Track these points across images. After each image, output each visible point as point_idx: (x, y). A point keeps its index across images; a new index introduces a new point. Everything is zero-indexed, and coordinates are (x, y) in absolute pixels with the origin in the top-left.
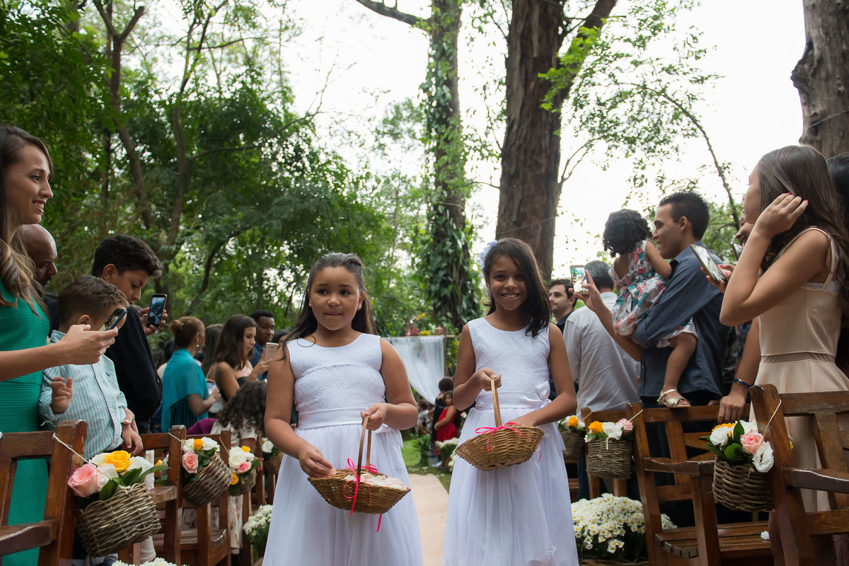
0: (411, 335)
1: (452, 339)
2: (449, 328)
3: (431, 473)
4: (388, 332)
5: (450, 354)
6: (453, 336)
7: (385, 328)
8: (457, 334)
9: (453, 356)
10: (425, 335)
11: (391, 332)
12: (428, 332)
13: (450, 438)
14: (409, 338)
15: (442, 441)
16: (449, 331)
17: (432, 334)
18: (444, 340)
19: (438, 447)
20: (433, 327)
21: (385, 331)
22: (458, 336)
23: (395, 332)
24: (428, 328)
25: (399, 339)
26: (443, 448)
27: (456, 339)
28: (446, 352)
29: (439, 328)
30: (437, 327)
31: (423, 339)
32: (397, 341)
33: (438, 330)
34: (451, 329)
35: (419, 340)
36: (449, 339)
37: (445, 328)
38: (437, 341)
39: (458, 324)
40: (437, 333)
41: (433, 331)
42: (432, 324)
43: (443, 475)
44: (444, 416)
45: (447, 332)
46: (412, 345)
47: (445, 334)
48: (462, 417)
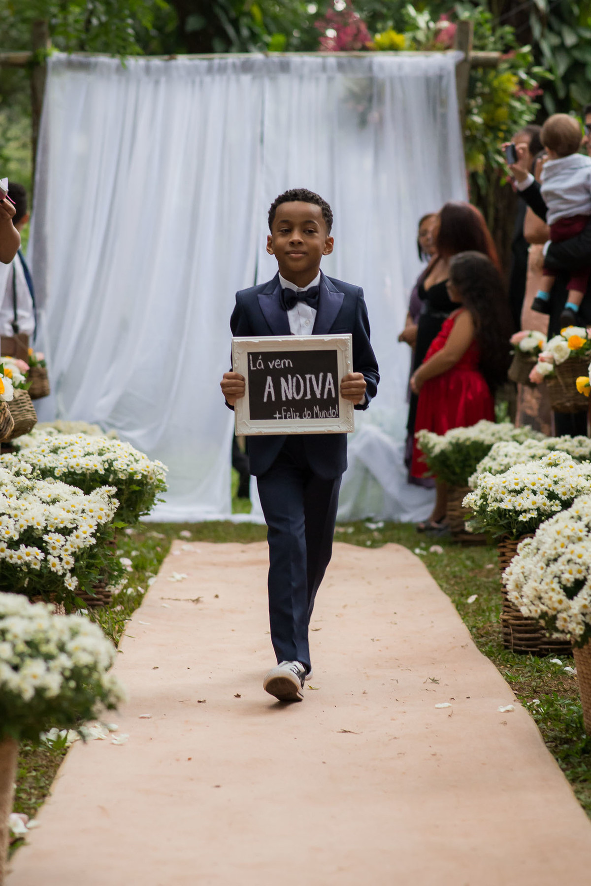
0: (341, 46)
1: (491, 65)
2: (479, 24)
3: (399, 541)
4: (254, 38)
5: (478, 119)
6: (495, 55)
7: (244, 21)
8: (507, 49)
9: (492, 127)
10: (393, 48)
11: (267, 39)
12: (402, 39)
13: (469, 422)
14: (332, 59)
15: (441, 432)
16: (481, 37)
17: (417, 45)
18: (459, 67)
19: (427, 449)
20: (422, 19)
21: (245, 32)
22: (511, 56)
23: (280, 39)
24: (402, 25)
25: (295, 58)
26: (443, 453)
27: (504, 66)
28: (465, 112)
29: (445, 24)
30: (435, 18)
31: (382, 60)
32: (285, 67)
33: (437, 33)
34: (486, 29)
35: (370, 67)
36: (476, 64)
37: (463, 26)
38: (432, 72)
39: (513, 12)
40: (434, 42)
41: (421, 36)
42: (419, 10)
43: (438, 549)
44: (442, 345)
45: (472, 40)
46: (342, 83)
47: (462, 46)
48: (516, 347)
